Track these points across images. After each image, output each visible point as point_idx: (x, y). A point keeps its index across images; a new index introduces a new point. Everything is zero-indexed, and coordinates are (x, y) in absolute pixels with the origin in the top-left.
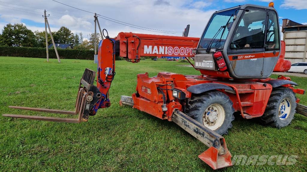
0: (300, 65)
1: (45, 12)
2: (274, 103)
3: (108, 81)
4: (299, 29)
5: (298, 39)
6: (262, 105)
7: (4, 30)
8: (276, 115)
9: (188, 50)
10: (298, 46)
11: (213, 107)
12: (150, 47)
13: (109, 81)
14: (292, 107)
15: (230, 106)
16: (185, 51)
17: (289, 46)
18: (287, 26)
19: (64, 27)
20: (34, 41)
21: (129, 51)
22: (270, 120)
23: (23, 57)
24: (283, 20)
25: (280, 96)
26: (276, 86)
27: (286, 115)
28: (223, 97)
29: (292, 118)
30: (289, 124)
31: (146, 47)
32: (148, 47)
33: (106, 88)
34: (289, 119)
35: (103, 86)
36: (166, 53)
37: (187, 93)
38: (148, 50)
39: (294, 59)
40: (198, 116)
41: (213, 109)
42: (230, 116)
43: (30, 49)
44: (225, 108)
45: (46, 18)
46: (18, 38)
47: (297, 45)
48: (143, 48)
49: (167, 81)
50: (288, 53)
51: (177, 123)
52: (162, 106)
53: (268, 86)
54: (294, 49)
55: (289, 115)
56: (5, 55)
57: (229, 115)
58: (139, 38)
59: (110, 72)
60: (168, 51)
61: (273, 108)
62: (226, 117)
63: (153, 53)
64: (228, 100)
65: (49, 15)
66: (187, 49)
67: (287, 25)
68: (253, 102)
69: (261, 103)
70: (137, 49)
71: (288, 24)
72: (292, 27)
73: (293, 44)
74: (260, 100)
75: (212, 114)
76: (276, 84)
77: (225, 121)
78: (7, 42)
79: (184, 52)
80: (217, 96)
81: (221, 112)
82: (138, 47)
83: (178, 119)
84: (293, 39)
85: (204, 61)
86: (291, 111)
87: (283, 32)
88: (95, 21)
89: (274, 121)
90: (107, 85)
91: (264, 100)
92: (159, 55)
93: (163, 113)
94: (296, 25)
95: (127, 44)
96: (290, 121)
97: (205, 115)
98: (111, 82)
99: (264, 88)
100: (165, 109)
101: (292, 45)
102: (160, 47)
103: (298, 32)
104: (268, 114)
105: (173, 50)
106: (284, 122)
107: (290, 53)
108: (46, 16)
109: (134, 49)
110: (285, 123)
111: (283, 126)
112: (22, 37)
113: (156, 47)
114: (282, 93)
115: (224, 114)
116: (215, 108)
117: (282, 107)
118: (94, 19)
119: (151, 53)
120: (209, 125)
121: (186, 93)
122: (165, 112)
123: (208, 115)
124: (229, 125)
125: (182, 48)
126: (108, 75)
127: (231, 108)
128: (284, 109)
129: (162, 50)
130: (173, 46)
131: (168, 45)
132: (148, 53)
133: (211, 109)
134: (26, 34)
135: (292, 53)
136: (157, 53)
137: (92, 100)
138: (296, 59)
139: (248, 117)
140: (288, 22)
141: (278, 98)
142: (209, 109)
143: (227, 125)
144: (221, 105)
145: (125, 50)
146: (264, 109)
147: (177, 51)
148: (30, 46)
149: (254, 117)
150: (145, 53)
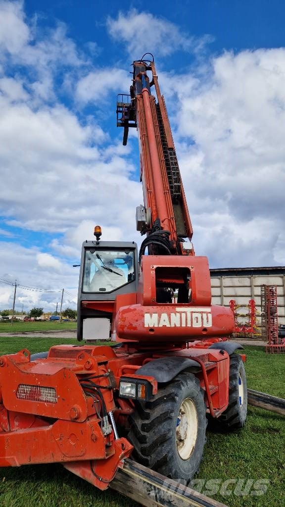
51: (130, 495)
81: (190, 413)
83: (134, 485)
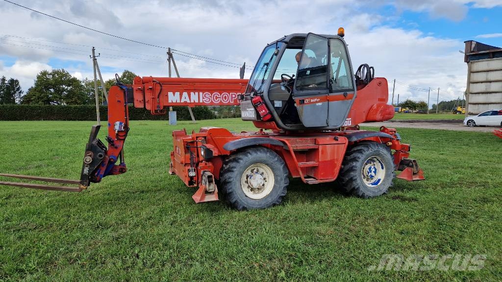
0: (495, 113)
1: (93, 50)
2: (354, 162)
3: (119, 139)
4: (491, 55)
5: (492, 72)
6: (334, 166)
7: (37, 80)
8: (358, 179)
9: (234, 96)
10: (493, 84)
11: (259, 168)
12: (177, 94)
13: (121, 140)
14: (387, 169)
15: (280, 167)
16: (230, 98)
17: (478, 84)
18: (472, 52)
19: (128, 72)
20: (83, 95)
21: (146, 100)
22: (351, 186)
23: (65, 120)
24: (465, 42)
25: (361, 153)
26: (354, 139)
27: (379, 180)
28: (268, 154)
29: (388, 185)
30: (384, 193)
31: (170, 94)
32: (174, 95)
33: (116, 148)
34: (383, 186)
35: (113, 145)
36: (201, 101)
37: (214, 150)
38: (173, 98)
39: (487, 105)
40: (232, 179)
41: (258, 171)
42: (281, 180)
43: (75, 108)
44: (273, 169)
45: (95, 60)
46: (59, 91)
47: (490, 82)
48: (167, 96)
49: (197, 137)
50: (477, 95)
52: (188, 170)
53: (342, 139)
54: (486, 89)
55: (384, 181)
56: (38, 119)
57: (279, 178)
58: (159, 83)
59: (120, 127)
60: (203, 98)
61: (352, 169)
62: (276, 181)
63: (182, 101)
64: (276, 159)
65: (99, 54)
66: (232, 95)
67: (472, 50)
68: (318, 161)
69: (332, 163)
70: (158, 97)
71: (474, 48)
72: (480, 52)
73: (484, 79)
74: (329, 158)
75: (256, 178)
76: (356, 137)
77: (274, 186)
78: (42, 98)
79: (228, 99)
80: (259, 153)
82: (160, 93)
84: (483, 73)
85: (248, 109)
86: (387, 175)
87: (468, 62)
88: (169, 60)
89: (354, 188)
90: (118, 144)
91: (335, 158)
92: (191, 103)
93: (189, 179)
94: (489, 49)
95: (143, 91)
96: (385, 189)
97: (247, 178)
98: (124, 140)
99: (335, 142)
100: (193, 174)
101: (482, 82)
102: (192, 93)
103: (490, 60)
104: (347, 179)
105: (211, 97)
106: (374, 190)
107: (481, 94)
108: (94, 57)
109: (154, 97)
110: (376, 191)
111: (371, 195)
112: (64, 90)
113: (185, 94)
114: (366, 149)
115: (273, 177)
116: (261, 170)
117: (370, 169)
118: (167, 56)
119: (178, 101)
120: (255, 193)
121: (212, 150)
122: (192, 178)
123: (250, 178)
124: (281, 192)
125: (224, 94)
126: (118, 131)
127: (282, 169)
128: (375, 172)
129: (195, 98)
130: (211, 91)
131: (203, 91)
132: (174, 101)
133: (255, 171)
134: (69, 85)
135: (484, 95)
136: (189, 101)
137: (91, 162)
138: (489, 105)
139: (311, 181)
140: (473, 46)
141: (359, 155)
142: (252, 171)
143: (277, 192)
144: (267, 165)
145: (141, 98)
146: (337, 171)
147: (217, 98)
148: (76, 102)
149: (321, 181)
150: (170, 101)
